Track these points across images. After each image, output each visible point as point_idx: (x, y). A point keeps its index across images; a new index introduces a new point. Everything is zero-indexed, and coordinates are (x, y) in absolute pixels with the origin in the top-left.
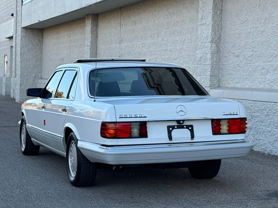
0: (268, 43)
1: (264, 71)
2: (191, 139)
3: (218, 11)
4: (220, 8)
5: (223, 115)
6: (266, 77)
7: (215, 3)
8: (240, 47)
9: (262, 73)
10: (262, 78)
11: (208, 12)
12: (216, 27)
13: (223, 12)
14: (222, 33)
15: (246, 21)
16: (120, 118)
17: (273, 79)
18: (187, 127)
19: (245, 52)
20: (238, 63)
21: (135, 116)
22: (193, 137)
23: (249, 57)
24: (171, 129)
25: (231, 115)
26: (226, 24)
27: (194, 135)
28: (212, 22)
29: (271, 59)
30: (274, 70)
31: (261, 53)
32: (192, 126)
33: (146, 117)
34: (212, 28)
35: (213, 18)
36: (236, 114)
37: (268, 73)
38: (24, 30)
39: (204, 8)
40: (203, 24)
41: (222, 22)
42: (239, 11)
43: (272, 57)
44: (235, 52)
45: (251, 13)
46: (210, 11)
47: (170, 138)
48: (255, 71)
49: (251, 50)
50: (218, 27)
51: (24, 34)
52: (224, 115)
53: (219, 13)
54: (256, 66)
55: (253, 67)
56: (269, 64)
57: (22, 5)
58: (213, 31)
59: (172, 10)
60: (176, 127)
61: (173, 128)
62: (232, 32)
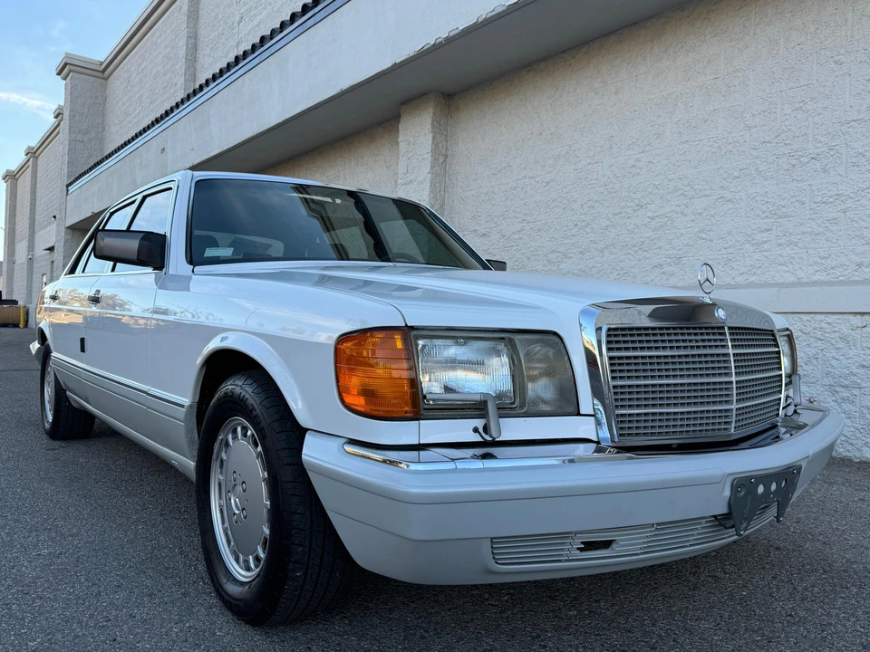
0: (564, 202)
1: (552, 256)
3: (441, 157)
4: (443, 152)
6: (561, 267)
7: (435, 141)
8: (490, 218)
9: (549, 261)
10: (549, 270)
11: (420, 158)
12: (437, 185)
13: (448, 158)
14: (446, 197)
15: (505, 168)
17: (581, 270)
19: (505, 224)
20: (485, 248)
23: (514, 233)
26: (455, 181)
28: (429, 175)
29: (574, 231)
30: (581, 253)
31: (545, 224)
34: (431, 186)
35: (432, 167)
37: (565, 260)
38: (69, 231)
39: (411, 154)
40: (410, 182)
41: (447, 178)
42: (488, 152)
43: (577, 228)
44: (477, 228)
45: (519, 152)
46: (426, 156)
48: (528, 258)
49: (520, 220)
50: (440, 186)
51: (70, 237)
53: (441, 160)
54: (532, 249)
55: (523, 251)
56: (566, 241)
57: (67, 194)
58: (431, 192)
59: (333, 172)
62: (470, 193)
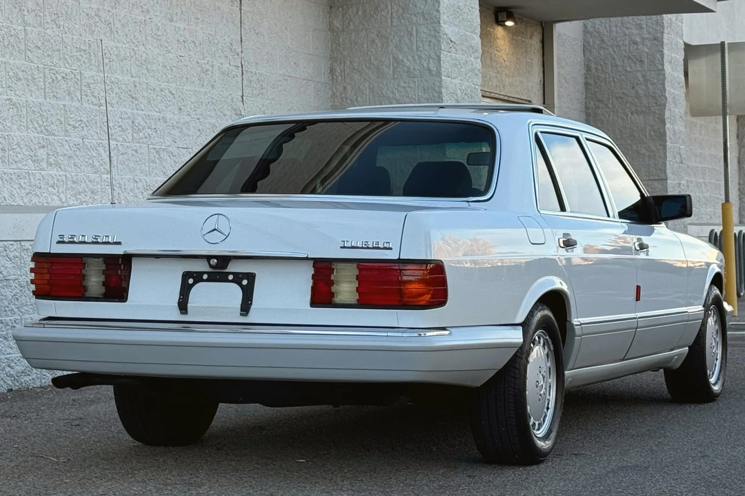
2: (241, 315)
5: (341, 247)
16: (59, 242)
18: (238, 278)
21: (95, 240)
22: (246, 307)
24: (191, 281)
25: (368, 248)
27: (251, 304)
32: (251, 277)
33: (119, 243)
36: (385, 248)
47: (183, 306)
52: (344, 247)
60: (205, 277)
61: (198, 277)
